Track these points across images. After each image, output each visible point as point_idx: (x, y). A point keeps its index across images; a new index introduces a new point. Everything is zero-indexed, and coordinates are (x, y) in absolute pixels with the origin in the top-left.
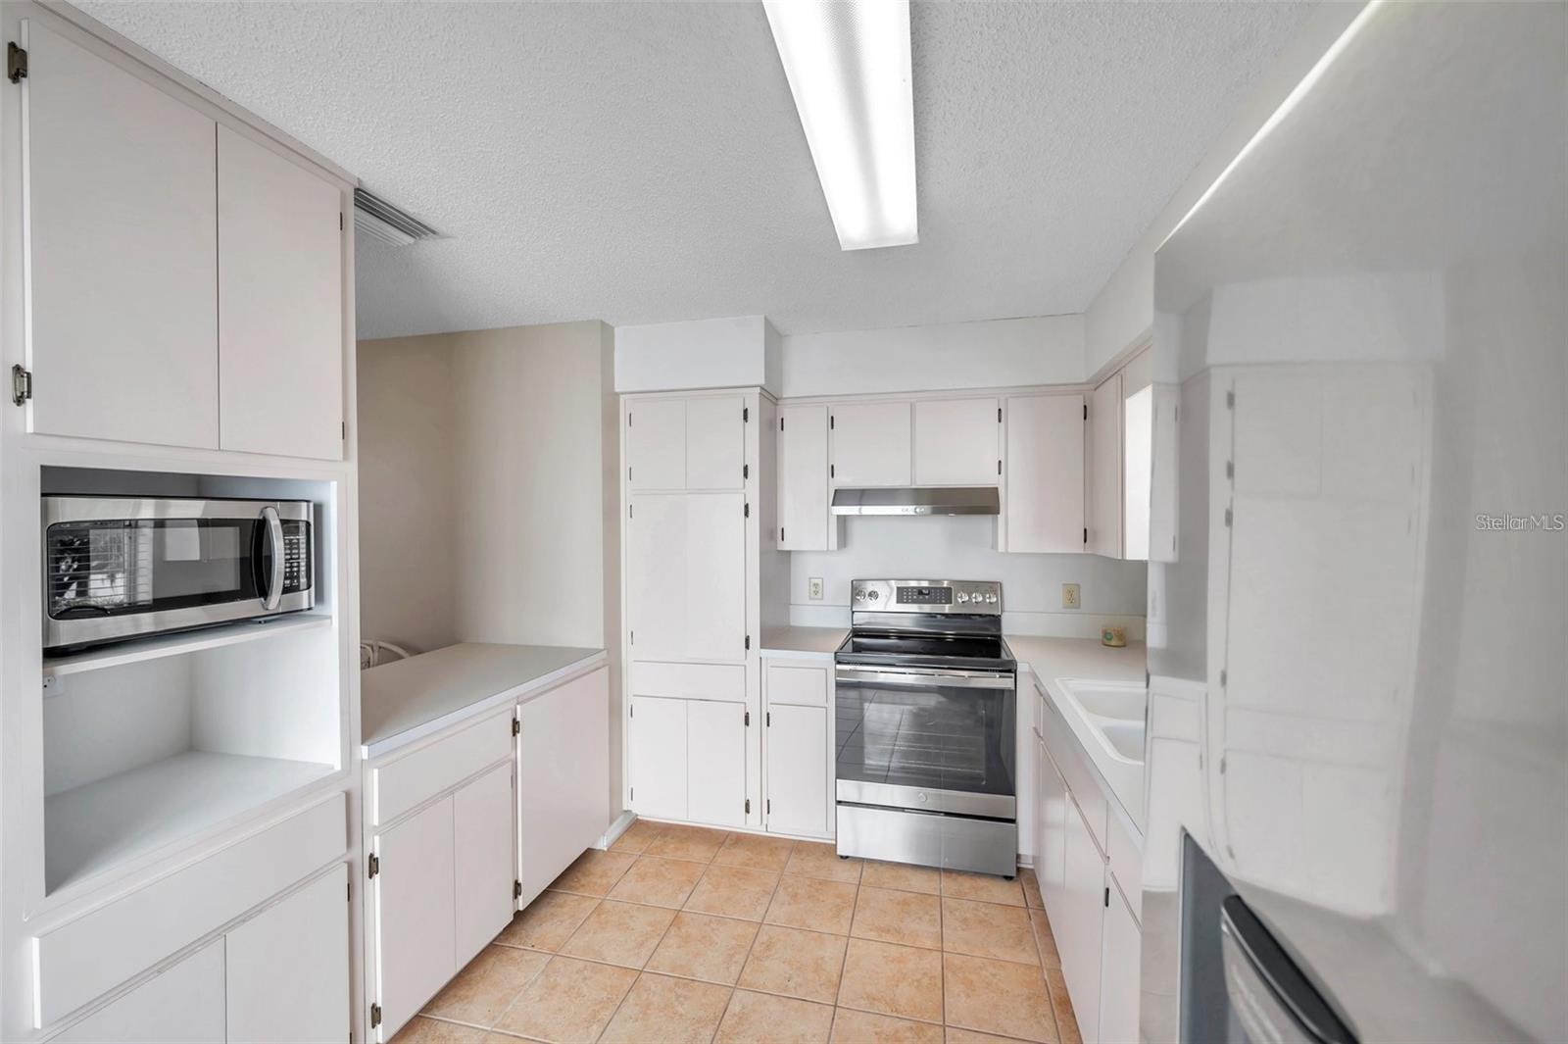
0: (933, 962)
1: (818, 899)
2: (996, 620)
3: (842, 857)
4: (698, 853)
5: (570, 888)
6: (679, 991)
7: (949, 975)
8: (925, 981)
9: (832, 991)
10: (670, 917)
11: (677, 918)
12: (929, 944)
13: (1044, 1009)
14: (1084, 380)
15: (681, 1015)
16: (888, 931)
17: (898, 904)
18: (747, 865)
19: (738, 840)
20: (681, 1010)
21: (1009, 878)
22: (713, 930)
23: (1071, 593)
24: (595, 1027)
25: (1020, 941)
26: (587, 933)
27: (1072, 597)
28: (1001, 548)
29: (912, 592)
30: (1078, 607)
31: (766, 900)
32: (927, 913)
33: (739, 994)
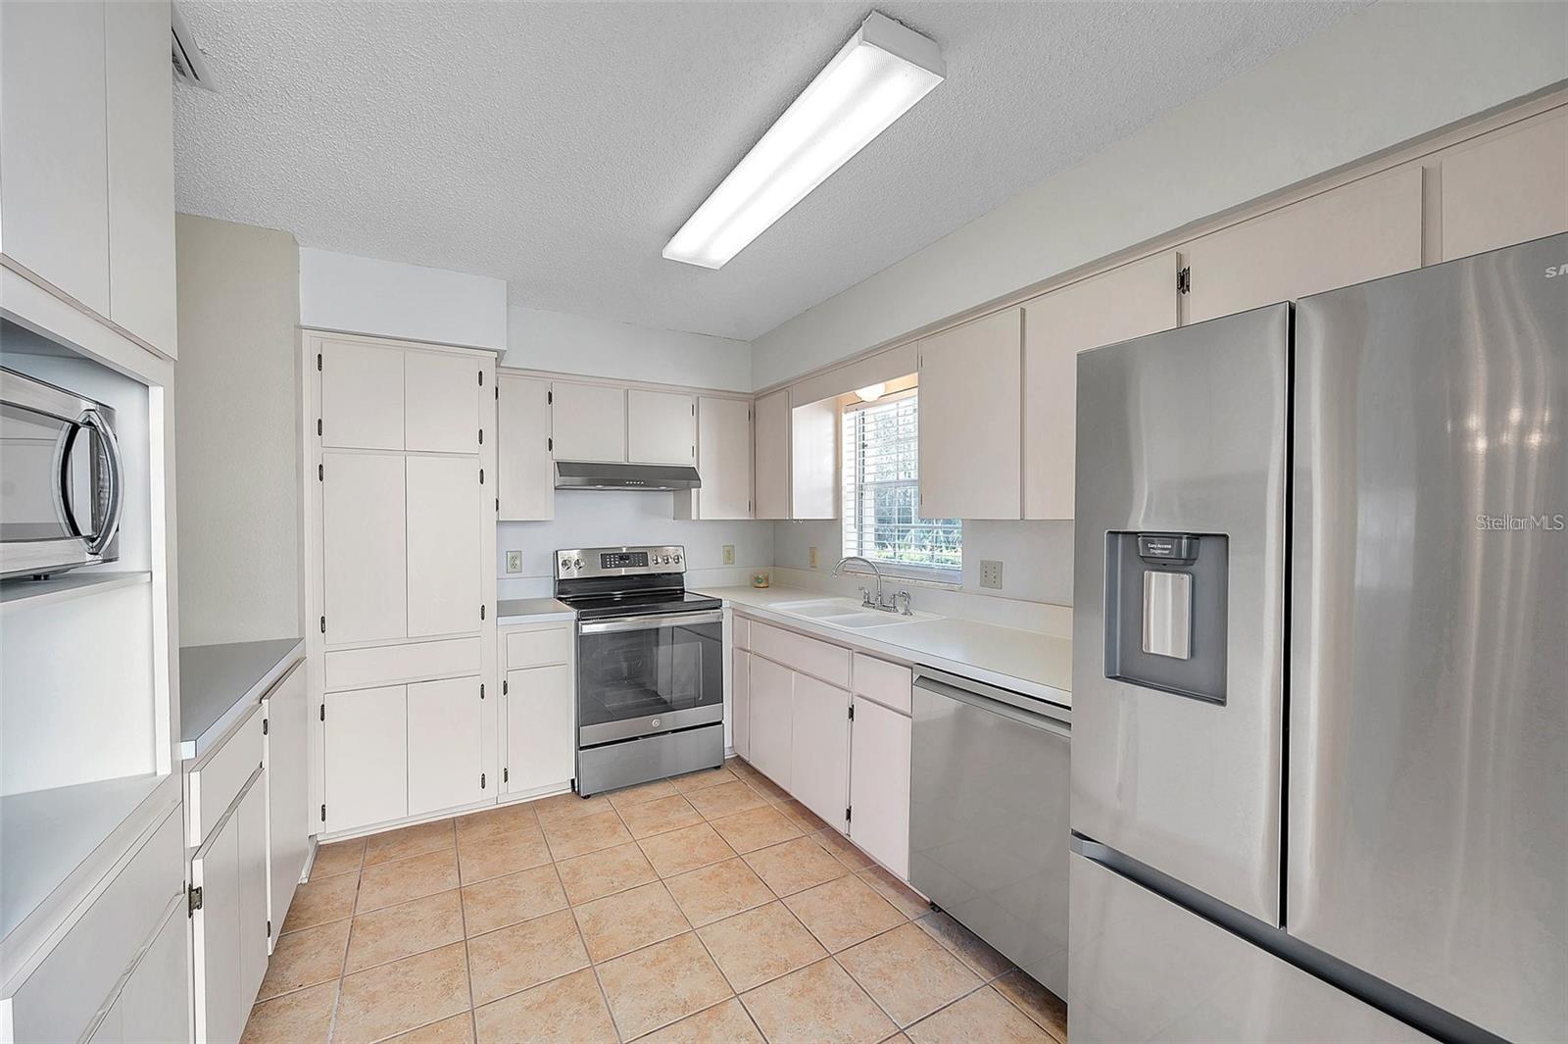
0: (705, 829)
1: (589, 830)
2: (678, 578)
3: (585, 798)
4: (434, 844)
6: (521, 933)
7: (721, 832)
8: (709, 840)
9: (651, 873)
10: (455, 898)
11: (463, 894)
12: (695, 822)
13: (786, 823)
15: (539, 945)
16: (662, 826)
17: (655, 808)
18: (499, 833)
19: (470, 821)
20: (535, 942)
21: (717, 768)
22: (510, 885)
23: (728, 552)
25: (750, 798)
26: (363, 946)
27: (729, 555)
28: (694, 517)
29: (614, 558)
30: (733, 563)
31: (543, 847)
32: (679, 806)
33: (578, 909)
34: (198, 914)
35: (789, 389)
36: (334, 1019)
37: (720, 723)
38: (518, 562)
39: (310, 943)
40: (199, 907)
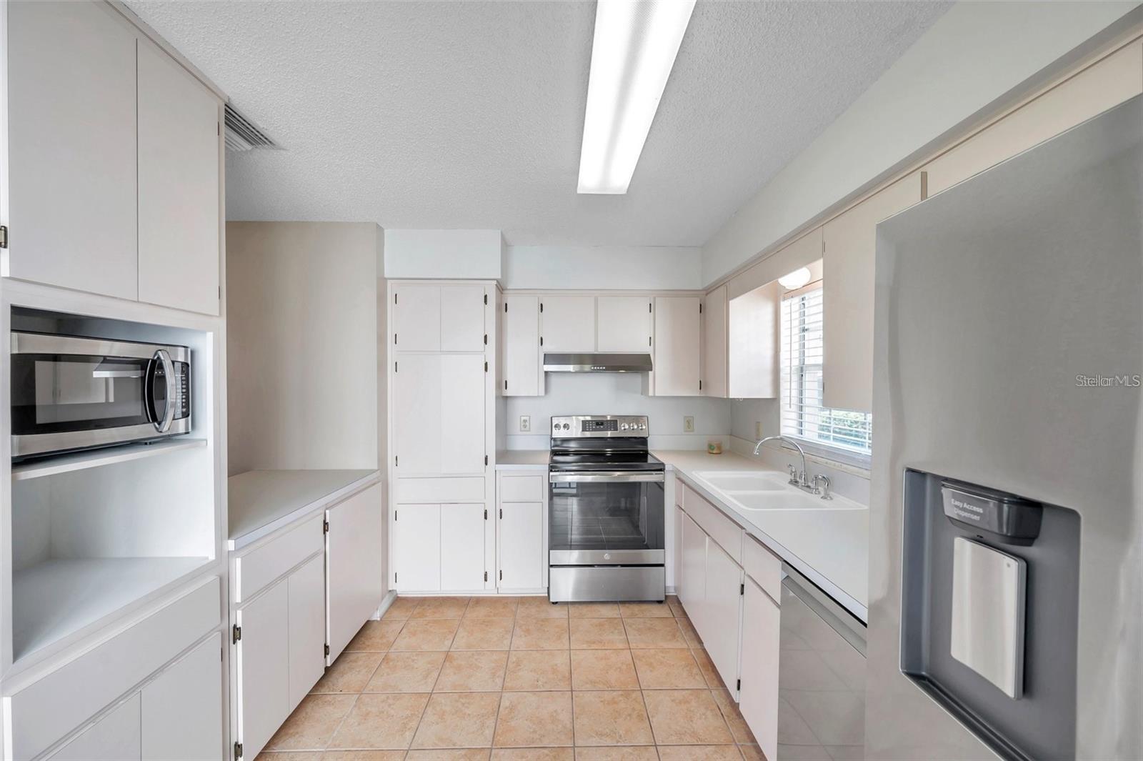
0: (626, 656)
1: (544, 631)
2: (644, 441)
3: (553, 603)
4: (451, 613)
5: (359, 649)
6: (463, 701)
7: (637, 662)
8: (624, 667)
9: (568, 683)
10: (443, 656)
11: (448, 656)
12: (621, 646)
13: (695, 670)
14: (701, 288)
15: (469, 715)
16: (594, 643)
17: (596, 626)
18: (489, 616)
19: (478, 601)
20: (468, 712)
21: (660, 602)
22: (476, 660)
23: (688, 422)
24: (407, 733)
25: (674, 636)
26: (382, 676)
28: (651, 393)
29: (589, 424)
30: (693, 431)
31: (509, 637)
32: (615, 629)
33: (506, 695)
34: (239, 643)
35: (728, 284)
36: (343, 722)
37: (662, 565)
38: (527, 424)
39: (360, 663)
40: (240, 639)
